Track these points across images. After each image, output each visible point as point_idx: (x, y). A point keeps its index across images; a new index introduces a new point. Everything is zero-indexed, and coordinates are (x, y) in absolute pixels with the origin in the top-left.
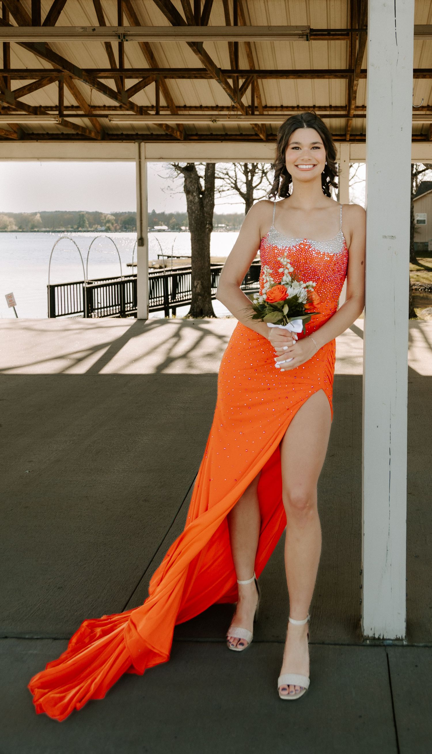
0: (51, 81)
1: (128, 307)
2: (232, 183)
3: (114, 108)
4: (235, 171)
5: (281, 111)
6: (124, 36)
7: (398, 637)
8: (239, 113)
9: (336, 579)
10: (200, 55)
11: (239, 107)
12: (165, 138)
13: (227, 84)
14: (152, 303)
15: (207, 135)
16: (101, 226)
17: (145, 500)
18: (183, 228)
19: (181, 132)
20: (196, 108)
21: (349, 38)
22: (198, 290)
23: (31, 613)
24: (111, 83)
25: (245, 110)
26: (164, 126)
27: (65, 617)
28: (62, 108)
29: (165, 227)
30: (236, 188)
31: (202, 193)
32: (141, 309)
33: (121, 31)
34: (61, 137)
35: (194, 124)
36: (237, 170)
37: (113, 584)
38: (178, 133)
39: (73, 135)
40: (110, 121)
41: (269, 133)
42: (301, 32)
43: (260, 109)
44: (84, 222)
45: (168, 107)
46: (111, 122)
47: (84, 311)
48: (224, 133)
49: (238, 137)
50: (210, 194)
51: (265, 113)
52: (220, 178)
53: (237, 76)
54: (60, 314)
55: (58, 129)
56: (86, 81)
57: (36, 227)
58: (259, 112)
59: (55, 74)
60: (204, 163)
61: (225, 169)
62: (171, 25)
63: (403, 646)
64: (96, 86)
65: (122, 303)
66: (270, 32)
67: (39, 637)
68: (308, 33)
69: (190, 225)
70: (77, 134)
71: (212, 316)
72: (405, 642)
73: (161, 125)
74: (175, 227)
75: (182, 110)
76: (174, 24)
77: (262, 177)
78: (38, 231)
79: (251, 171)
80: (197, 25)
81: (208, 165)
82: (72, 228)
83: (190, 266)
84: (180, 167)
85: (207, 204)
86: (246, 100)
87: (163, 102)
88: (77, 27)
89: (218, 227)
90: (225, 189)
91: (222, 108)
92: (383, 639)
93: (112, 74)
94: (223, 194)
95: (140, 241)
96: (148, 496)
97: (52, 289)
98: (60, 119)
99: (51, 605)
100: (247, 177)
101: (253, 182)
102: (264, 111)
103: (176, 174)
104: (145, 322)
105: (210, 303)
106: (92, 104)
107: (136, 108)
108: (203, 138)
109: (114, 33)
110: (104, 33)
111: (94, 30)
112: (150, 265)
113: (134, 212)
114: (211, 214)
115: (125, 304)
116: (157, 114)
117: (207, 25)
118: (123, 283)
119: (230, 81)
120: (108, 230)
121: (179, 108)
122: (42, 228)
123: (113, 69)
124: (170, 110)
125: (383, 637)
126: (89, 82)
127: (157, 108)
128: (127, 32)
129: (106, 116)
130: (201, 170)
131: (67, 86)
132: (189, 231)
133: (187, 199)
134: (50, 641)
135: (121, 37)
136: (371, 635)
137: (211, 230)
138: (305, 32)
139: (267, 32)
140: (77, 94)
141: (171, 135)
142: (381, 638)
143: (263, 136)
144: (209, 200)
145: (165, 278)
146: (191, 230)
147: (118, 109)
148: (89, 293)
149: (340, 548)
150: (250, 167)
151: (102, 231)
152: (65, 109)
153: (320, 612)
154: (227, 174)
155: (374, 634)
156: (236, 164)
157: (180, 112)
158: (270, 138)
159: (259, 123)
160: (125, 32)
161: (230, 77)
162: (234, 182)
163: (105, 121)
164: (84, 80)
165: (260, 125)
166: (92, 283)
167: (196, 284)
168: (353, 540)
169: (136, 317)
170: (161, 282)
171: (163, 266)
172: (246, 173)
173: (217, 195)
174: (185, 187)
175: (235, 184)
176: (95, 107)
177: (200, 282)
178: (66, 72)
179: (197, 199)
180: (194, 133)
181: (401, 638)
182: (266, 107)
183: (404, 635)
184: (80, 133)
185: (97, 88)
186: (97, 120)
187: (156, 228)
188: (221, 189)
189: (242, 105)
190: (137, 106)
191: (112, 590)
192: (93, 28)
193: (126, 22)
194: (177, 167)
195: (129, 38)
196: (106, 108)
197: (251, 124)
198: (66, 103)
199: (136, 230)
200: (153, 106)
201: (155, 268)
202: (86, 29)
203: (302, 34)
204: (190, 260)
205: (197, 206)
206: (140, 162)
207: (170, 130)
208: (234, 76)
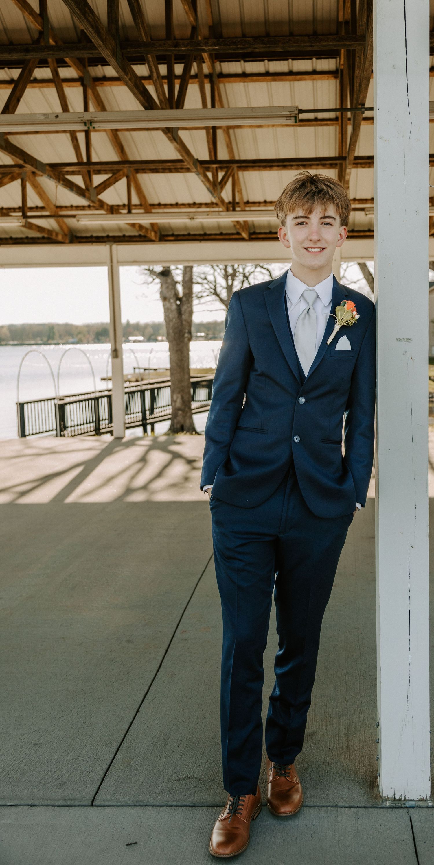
0: (13, 179)
1: (103, 424)
2: (211, 288)
3: (83, 208)
4: (214, 275)
5: (265, 206)
6: (91, 123)
7: (421, 797)
8: (221, 209)
9: (347, 729)
10: (175, 144)
11: (219, 203)
12: (138, 239)
13: (206, 176)
14: (128, 419)
15: (184, 235)
16: (73, 338)
17: (128, 641)
18: (160, 338)
19: (156, 233)
20: (172, 206)
21: (338, 124)
22: (178, 404)
23: (3, 775)
24: (78, 180)
25: (225, 206)
26: (137, 226)
27: (42, 779)
28: (26, 209)
29: (141, 338)
30: (216, 294)
31: (180, 299)
32: (117, 426)
33: (87, 117)
34: (26, 241)
35: (169, 223)
36: (216, 274)
37: (95, 740)
38: (153, 234)
39: (39, 238)
40: (78, 221)
41: (252, 231)
42: (288, 113)
43: (242, 204)
44: (54, 333)
45: (141, 205)
46: (80, 222)
47: (56, 430)
48: (202, 233)
49: (218, 237)
50: (188, 300)
51: (247, 209)
52: (198, 283)
53: (216, 167)
54: (31, 433)
55: (22, 232)
56: (51, 177)
57: (4, 340)
58: (241, 208)
59: (16, 170)
60: (181, 267)
61: (204, 273)
62: (143, 109)
63: (427, 807)
64: (62, 182)
65: (97, 421)
66: (253, 114)
67: (13, 804)
68: (296, 114)
69: (168, 334)
70: (43, 238)
71: (194, 433)
72: (430, 802)
73: (133, 225)
74: (151, 338)
75: (156, 208)
76: (146, 108)
77: (243, 282)
78: (6, 345)
79: (231, 275)
80: (171, 108)
81: (186, 268)
82: (41, 340)
83: (169, 378)
84: (155, 272)
85: (185, 312)
86: (227, 194)
87: (135, 200)
88: (39, 114)
89: (197, 337)
90: (205, 294)
91: (200, 205)
92: (405, 800)
93: (79, 168)
94: (202, 300)
95: (115, 353)
96: (131, 635)
97: (21, 406)
98: (24, 221)
99: (25, 765)
100: (227, 280)
101: (234, 286)
102: (245, 207)
103: (150, 279)
104: (121, 440)
105: (191, 418)
106: (58, 204)
107: (105, 207)
108: (179, 238)
109: (79, 119)
110: (68, 120)
111: (57, 116)
112: (126, 379)
113: (107, 324)
114: (190, 323)
115: (99, 421)
116: (129, 212)
117: (182, 108)
118: (97, 399)
119: (209, 175)
120: (79, 342)
121: (153, 205)
122: (10, 341)
123: (80, 163)
124: (144, 209)
125: (405, 798)
126: (54, 177)
127: (129, 207)
128: (93, 118)
129: (74, 216)
130: (178, 275)
131: (30, 184)
132: (167, 340)
133: (164, 306)
134: (26, 808)
135: (87, 124)
136: (391, 796)
137: (190, 339)
138: (293, 113)
139: (251, 114)
140: (41, 193)
141: (145, 236)
142: (403, 799)
143: (246, 234)
144: (188, 307)
145: (142, 392)
146: (169, 340)
147: (87, 208)
148: (61, 409)
149: (349, 693)
150: (230, 271)
151: (73, 343)
152: (28, 210)
153: (331, 769)
154: (206, 279)
155: (394, 795)
156: (215, 267)
157: (154, 211)
158: (254, 236)
159: (241, 219)
160: (92, 119)
161: (208, 169)
162: (213, 287)
163: (72, 222)
164: (48, 176)
165: (242, 223)
166: (63, 399)
167: (175, 397)
168: (362, 683)
169: (112, 435)
170: (138, 396)
171: (140, 379)
172: (226, 276)
173: (195, 302)
174: (161, 293)
175: (215, 290)
176: (61, 207)
177: (179, 396)
178: (29, 168)
179: (174, 307)
180: (170, 233)
181: (425, 799)
182: (248, 202)
183: (429, 795)
184: (46, 236)
185: (63, 184)
186: (64, 222)
187: (131, 338)
188: (200, 295)
189: (222, 201)
190: (107, 205)
191: (94, 747)
192: (56, 115)
193: (92, 108)
194: (152, 272)
195: (96, 125)
196: (74, 208)
197: (232, 221)
198: (30, 204)
199: (109, 342)
200: (124, 205)
201: (130, 382)
202: (49, 115)
203: (290, 115)
204: (168, 373)
205: (175, 314)
206: (112, 266)
207: (144, 230)
208: (213, 167)
